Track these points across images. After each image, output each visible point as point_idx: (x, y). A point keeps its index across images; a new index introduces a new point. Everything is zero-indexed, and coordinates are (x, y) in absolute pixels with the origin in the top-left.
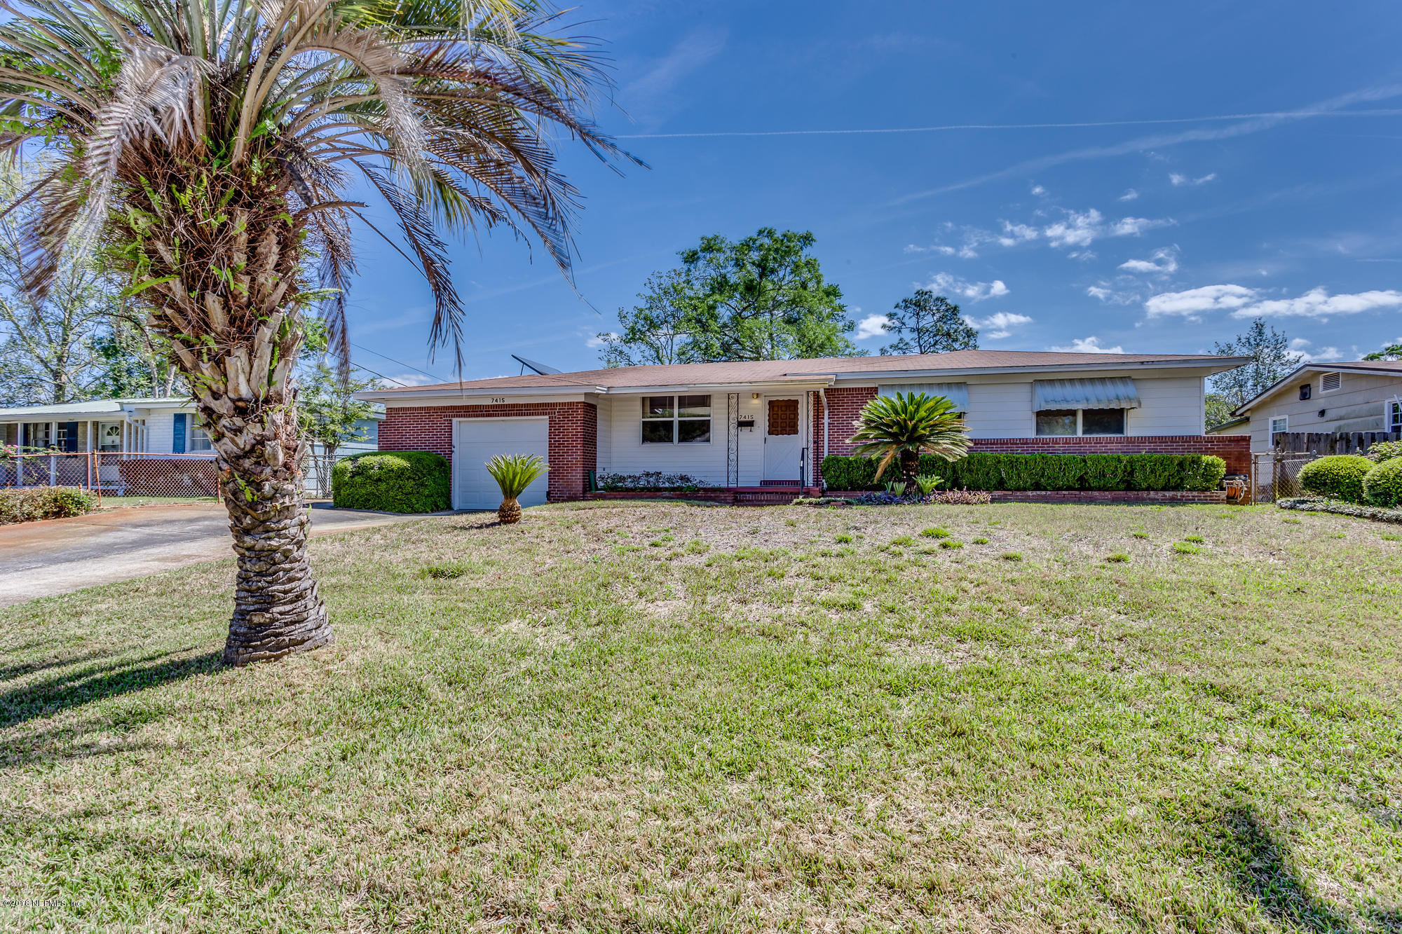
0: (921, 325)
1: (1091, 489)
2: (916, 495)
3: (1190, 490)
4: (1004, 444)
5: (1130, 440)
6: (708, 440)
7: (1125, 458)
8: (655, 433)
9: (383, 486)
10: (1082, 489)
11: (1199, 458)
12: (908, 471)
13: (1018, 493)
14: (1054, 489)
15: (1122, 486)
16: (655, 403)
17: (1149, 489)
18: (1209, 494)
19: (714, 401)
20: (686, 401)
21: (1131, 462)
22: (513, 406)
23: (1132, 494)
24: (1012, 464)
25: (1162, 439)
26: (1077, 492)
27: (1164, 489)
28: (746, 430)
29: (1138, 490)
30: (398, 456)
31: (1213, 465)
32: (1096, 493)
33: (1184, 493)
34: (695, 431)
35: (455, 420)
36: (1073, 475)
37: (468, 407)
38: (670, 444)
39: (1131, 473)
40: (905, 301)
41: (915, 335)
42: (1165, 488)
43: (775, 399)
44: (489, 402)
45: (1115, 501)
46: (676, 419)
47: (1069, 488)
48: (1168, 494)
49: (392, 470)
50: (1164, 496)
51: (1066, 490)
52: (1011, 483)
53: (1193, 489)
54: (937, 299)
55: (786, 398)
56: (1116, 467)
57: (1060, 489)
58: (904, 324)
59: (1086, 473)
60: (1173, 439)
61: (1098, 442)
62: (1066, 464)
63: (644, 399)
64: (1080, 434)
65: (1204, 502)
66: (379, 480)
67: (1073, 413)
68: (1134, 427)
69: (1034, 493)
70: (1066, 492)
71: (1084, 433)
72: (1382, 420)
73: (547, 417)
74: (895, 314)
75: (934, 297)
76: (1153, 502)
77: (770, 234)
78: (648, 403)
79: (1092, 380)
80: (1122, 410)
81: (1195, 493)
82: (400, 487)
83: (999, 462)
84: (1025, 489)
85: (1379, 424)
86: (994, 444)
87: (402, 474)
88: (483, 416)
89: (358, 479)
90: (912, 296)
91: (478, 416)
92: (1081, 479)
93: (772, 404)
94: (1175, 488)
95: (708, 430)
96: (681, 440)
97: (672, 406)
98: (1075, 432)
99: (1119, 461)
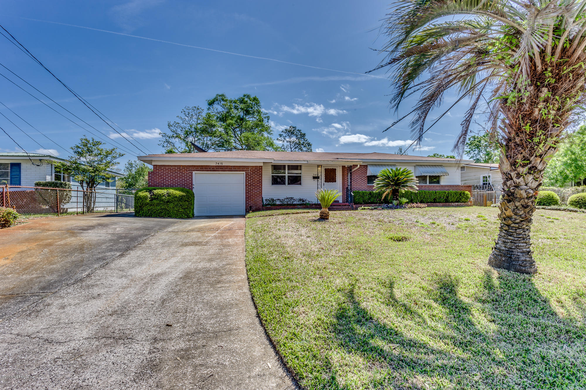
2: (400, 206)
5: (442, 186)
6: (300, 184)
7: (447, 192)
9: (171, 205)
10: (434, 202)
12: (396, 197)
15: (444, 201)
17: (452, 202)
18: (466, 203)
19: (303, 168)
20: (291, 167)
21: (448, 193)
22: (227, 166)
23: (447, 204)
25: (450, 186)
26: (433, 204)
28: (316, 180)
29: (449, 203)
30: (176, 190)
32: (438, 204)
33: (460, 203)
34: (296, 180)
35: (194, 172)
37: (202, 166)
38: (284, 186)
39: (448, 197)
42: (456, 202)
43: (327, 168)
44: (214, 164)
45: (443, 206)
46: (287, 175)
47: (431, 202)
48: (457, 204)
49: (176, 197)
55: (331, 168)
57: (428, 202)
58: (285, 139)
59: (436, 197)
62: (431, 194)
63: (273, 166)
64: (428, 184)
66: (168, 202)
67: (425, 177)
68: (444, 182)
70: (430, 204)
72: (480, 181)
73: (244, 172)
76: (453, 206)
80: (439, 176)
82: (181, 205)
83: (412, 193)
85: (479, 182)
87: (182, 199)
88: (211, 171)
89: (155, 201)
91: (207, 171)
92: (435, 199)
93: (326, 170)
94: (458, 202)
95: (300, 180)
96: (289, 184)
97: (285, 169)
98: (426, 183)
99: (443, 193)
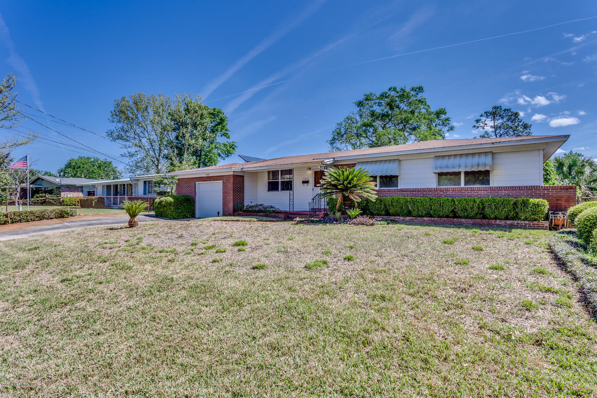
0: (496, 124)
1: (459, 217)
2: (346, 218)
3: (524, 220)
4: (419, 191)
5: (492, 189)
6: (292, 189)
8: (273, 186)
11: (528, 200)
13: (419, 219)
14: (439, 217)
15: (478, 216)
16: (274, 173)
17: (496, 218)
18: (536, 222)
19: (294, 172)
20: (284, 172)
21: (482, 203)
22: (212, 177)
23: (485, 221)
24: (414, 202)
25: (513, 188)
26: (452, 219)
27: (507, 218)
28: (306, 184)
29: (489, 219)
31: (538, 205)
32: (463, 220)
33: (519, 222)
35: (197, 183)
36: (447, 210)
37: (199, 177)
39: (483, 208)
40: (486, 113)
41: (493, 130)
43: (317, 170)
44: (205, 175)
46: (280, 180)
47: (447, 217)
48: (508, 222)
50: (506, 223)
51: (445, 218)
52: (415, 213)
53: (526, 219)
54: (505, 110)
55: (320, 170)
56: (473, 205)
57: (442, 217)
58: (486, 124)
59: (455, 208)
60: (520, 188)
61: (472, 190)
62: (443, 203)
63: (269, 172)
64: (463, 185)
65: (534, 228)
67: (459, 174)
68: (496, 181)
69: (428, 219)
70: (445, 219)
71: (465, 184)
73: (222, 181)
74: (480, 120)
75: (503, 109)
77: (395, 89)
78: (271, 174)
79: (467, 155)
81: (527, 222)
84: (422, 216)
86: (413, 191)
87: (171, 204)
88: (204, 181)
90: (490, 110)
91: (202, 181)
92: (453, 211)
93: (315, 172)
94: (513, 219)
95: (292, 185)
96: (282, 190)
97: (278, 175)
98: (460, 184)
99: (475, 201)
